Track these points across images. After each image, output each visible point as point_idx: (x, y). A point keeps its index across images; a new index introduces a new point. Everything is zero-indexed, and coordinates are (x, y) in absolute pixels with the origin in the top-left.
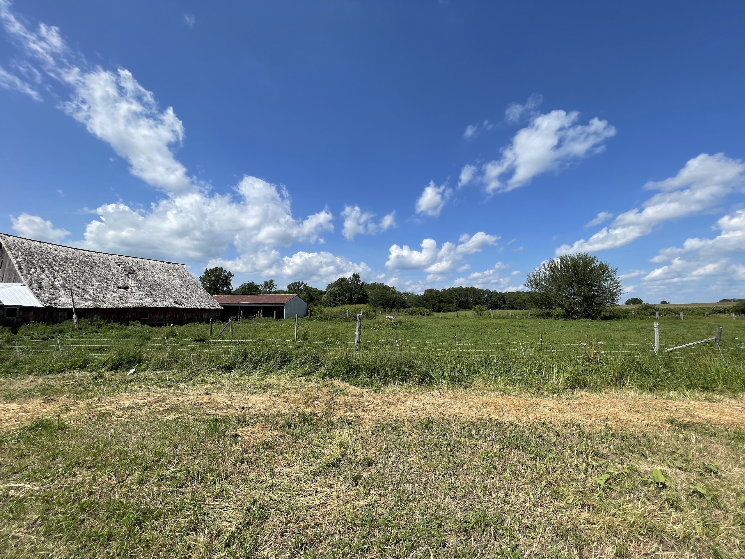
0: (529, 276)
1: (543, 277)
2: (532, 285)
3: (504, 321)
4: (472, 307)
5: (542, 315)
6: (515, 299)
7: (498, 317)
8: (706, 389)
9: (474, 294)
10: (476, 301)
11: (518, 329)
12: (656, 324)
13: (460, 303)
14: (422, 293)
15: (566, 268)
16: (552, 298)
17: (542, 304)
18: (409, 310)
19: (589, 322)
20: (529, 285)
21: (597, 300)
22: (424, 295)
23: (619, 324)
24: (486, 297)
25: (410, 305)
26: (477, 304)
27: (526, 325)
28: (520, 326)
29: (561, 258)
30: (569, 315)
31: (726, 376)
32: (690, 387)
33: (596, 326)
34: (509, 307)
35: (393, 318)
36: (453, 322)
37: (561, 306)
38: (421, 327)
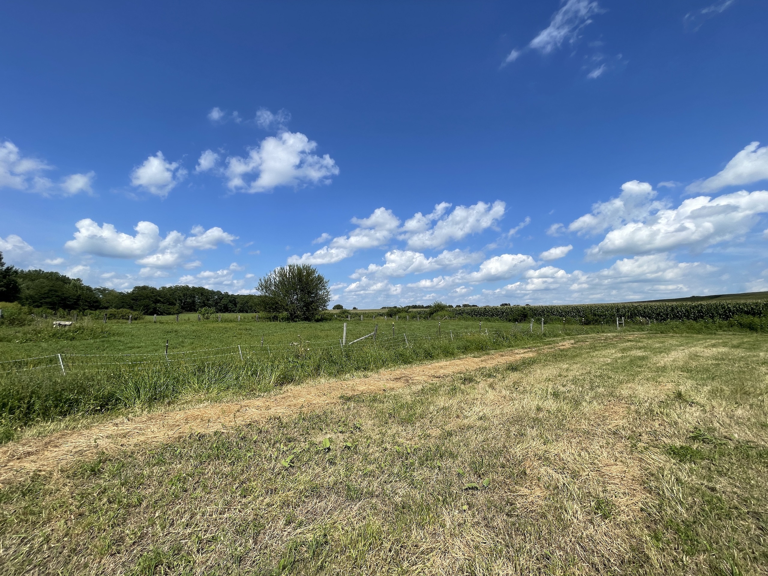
0: (260, 280)
1: (273, 282)
2: (262, 289)
3: (231, 325)
4: (198, 310)
5: (270, 318)
6: (247, 302)
7: (226, 321)
8: (365, 369)
9: (202, 294)
10: (204, 302)
11: (244, 332)
12: (345, 324)
13: (184, 304)
14: (130, 291)
15: (293, 276)
16: (279, 302)
17: (270, 308)
18: (103, 313)
19: (306, 324)
20: (260, 289)
21: (313, 306)
22: (133, 293)
23: (325, 325)
24: (216, 299)
25: (106, 305)
26: (205, 305)
27: (253, 328)
28: (247, 329)
29: (290, 266)
30: (292, 318)
31: (376, 358)
32: (357, 369)
33: (311, 327)
34: (240, 310)
35: (67, 323)
36: (168, 327)
37: (287, 310)
38: (118, 334)
